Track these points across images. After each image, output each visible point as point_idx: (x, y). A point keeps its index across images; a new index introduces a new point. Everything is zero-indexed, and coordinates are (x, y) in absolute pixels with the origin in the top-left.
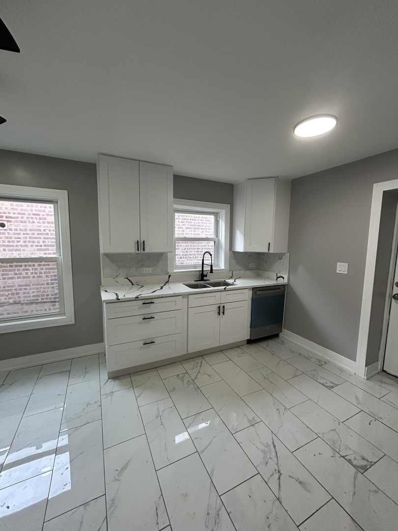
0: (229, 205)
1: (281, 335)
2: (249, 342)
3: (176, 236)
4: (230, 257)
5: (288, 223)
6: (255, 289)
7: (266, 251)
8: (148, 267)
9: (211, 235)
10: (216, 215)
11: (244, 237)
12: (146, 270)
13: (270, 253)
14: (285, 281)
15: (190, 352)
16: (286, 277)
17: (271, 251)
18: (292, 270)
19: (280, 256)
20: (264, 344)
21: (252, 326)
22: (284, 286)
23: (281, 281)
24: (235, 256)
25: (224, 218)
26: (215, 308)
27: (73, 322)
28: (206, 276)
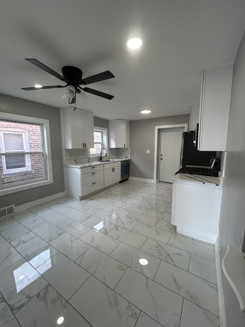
0: (107, 129)
1: (129, 179)
2: (120, 182)
3: (95, 142)
4: (109, 150)
5: (129, 137)
6: (121, 161)
7: (124, 147)
8: (82, 155)
9: (100, 141)
10: (102, 132)
11: (115, 142)
12: (81, 157)
13: (125, 148)
14: (129, 158)
15: (105, 186)
16: (129, 157)
17: (125, 147)
18: (131, 154)
19: (126, 149)
20: (125, 182)
21: (121, 176)
22: (129, 160)
23: (127, 159)
24: (111, 150)
25: (106, 134)
26: (111, 169)
27: (53, 183)
28: (102, 158)
